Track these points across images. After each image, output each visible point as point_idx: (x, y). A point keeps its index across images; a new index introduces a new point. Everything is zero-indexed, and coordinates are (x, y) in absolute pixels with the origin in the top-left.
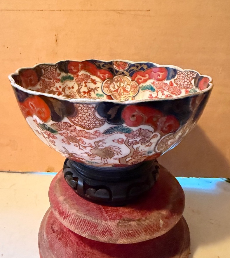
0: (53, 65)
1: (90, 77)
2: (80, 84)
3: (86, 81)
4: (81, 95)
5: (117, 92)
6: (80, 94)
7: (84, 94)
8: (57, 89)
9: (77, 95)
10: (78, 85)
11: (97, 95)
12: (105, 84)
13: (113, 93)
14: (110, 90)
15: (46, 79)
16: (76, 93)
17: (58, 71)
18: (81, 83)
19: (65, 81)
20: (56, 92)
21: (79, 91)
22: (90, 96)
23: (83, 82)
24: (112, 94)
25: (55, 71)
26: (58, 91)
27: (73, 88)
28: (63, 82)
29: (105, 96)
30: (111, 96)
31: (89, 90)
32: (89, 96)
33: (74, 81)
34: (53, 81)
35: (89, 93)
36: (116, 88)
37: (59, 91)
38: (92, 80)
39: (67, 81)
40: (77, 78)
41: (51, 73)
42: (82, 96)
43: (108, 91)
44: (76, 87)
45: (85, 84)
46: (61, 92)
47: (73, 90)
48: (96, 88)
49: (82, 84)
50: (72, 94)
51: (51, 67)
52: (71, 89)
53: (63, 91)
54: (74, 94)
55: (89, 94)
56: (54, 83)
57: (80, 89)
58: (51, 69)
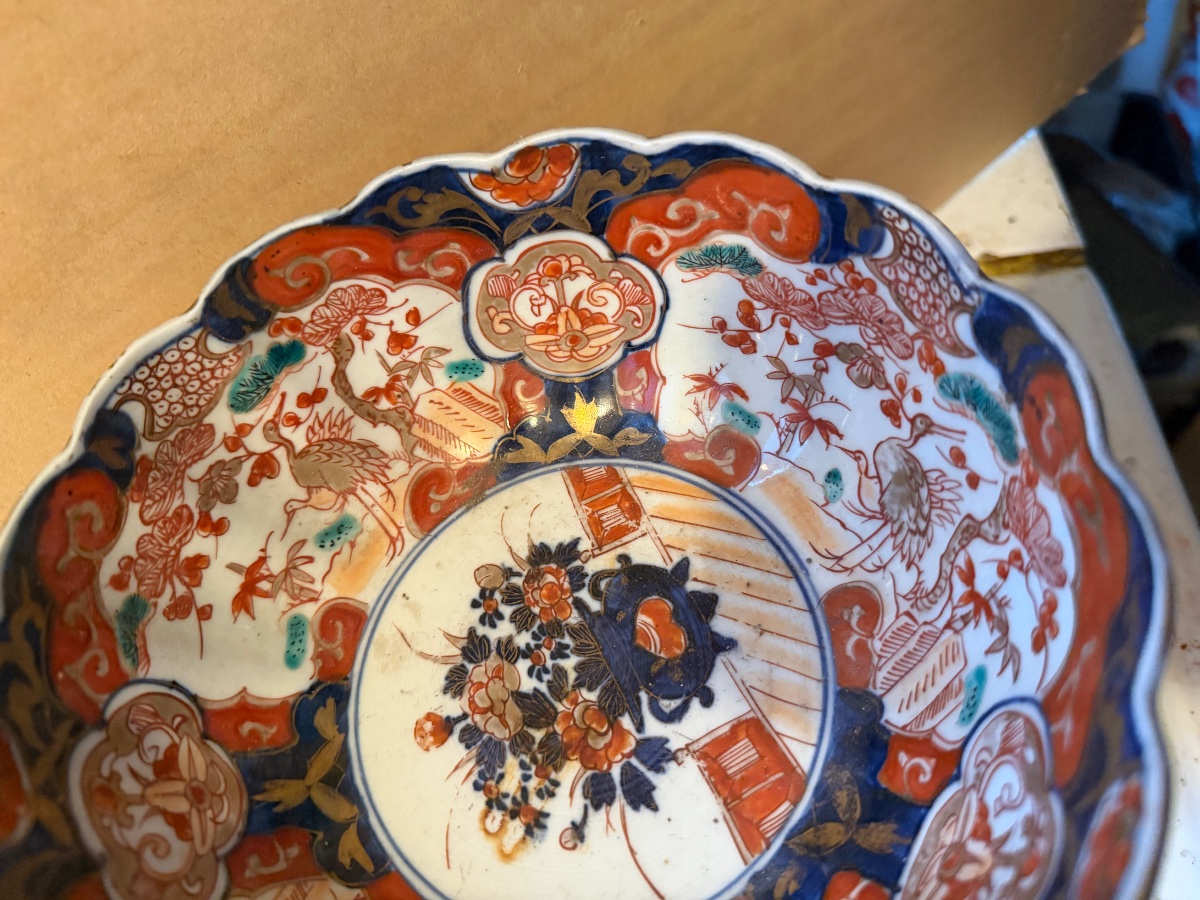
0: (954, 274)
1: (1061, 582)
2: (1001, 519)
3: (1026, 558)
4: (956, 554)
5: (975, 835)
6: (958, 547)
7: (961, 573)
8: (902, 386)
9: (951, 529)
10: (995, 513)
11: (981, 675)
12: (1028, 721)
13: (973, 797)
14: (988, 766)
15: (883, 291)
16: (958, 519)
17: (963, 326)
18: (1006, 526)
19: (969, 410)
20: (888, 387)
21: (971, 530)
22: (965, 619)
23: (1015, 543)
24: (965, 791)
25: (949, 310)
26: (898, 393)
27: (974, 481)
28: (956, 403)
29: (965, 731)
30: (957, 777)
31: (993, 604)
32: (961, 612)
33: (1005, 473)
34: (914, 338)
35: (977, 612)
36: (999, 826)
37: (901, 401)
38: (1051, 605)
39: (978, 421)
40: (1021, 482)
41: (925, 295)
42: (952, 563)
43: (985, 756)
44: (981, 503)
45: (1010, 562)
46: (901, 413)
47: (965, 490)
48: (1012, 657)
49: (1004, 535)
50: (943, 489)
51: (940, 270)
52: (960, 475)
53: (912, 421)
54: (947, 505)
55: (971, 607)
56: (907, 346)
57: (979, 535)
58: (935, 277)
